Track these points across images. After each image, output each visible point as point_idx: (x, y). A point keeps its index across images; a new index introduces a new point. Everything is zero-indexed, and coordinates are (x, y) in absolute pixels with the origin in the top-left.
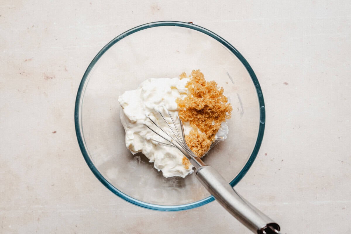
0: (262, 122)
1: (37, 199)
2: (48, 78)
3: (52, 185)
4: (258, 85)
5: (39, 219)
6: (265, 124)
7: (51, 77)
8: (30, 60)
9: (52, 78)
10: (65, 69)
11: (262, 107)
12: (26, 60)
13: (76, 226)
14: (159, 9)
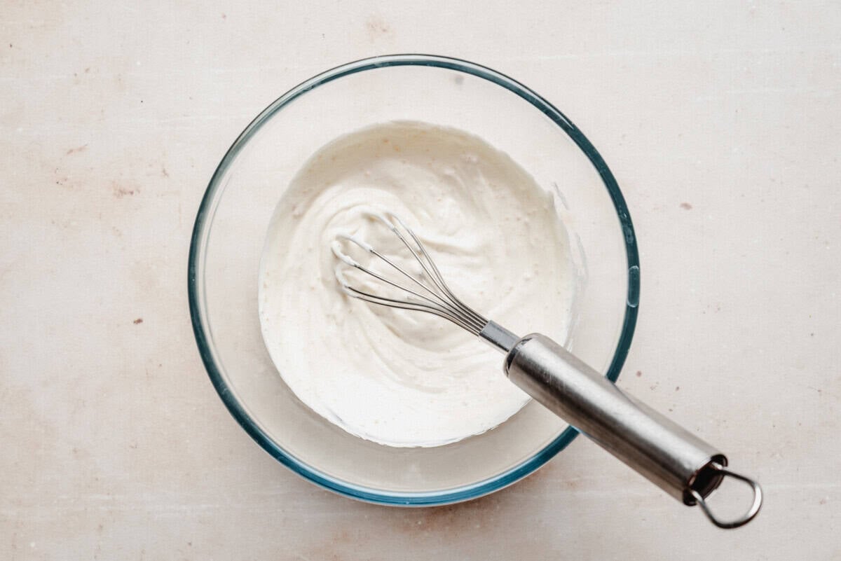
0: (632, 303)
1: (97, 479)
2: (122, 192)
3: (132, 447)
4: (625, 216)
5: (101, 527)
6: (637, 307)
7: (131, 189)
8: (81, 149)
9: (132, 193)
10: (164, 171)
11: (634, 267)
12: (71, 151)
13: (190, 544)
14: (384, 30)
